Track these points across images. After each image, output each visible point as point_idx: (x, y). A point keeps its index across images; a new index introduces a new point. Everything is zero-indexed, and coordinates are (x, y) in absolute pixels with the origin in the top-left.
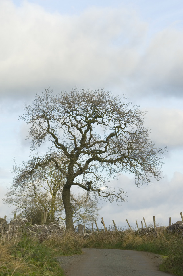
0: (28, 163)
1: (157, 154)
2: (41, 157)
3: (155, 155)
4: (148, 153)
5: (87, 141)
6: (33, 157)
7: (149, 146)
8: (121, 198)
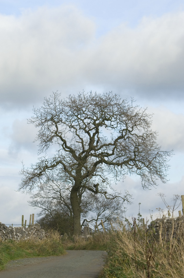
0: (36, 166)
1: (163, 157)
2: (49, 160)
4: (155, 156)
5: (95, 144)
6: (41, 160)
7: (155, 148)
8: (127, 200)
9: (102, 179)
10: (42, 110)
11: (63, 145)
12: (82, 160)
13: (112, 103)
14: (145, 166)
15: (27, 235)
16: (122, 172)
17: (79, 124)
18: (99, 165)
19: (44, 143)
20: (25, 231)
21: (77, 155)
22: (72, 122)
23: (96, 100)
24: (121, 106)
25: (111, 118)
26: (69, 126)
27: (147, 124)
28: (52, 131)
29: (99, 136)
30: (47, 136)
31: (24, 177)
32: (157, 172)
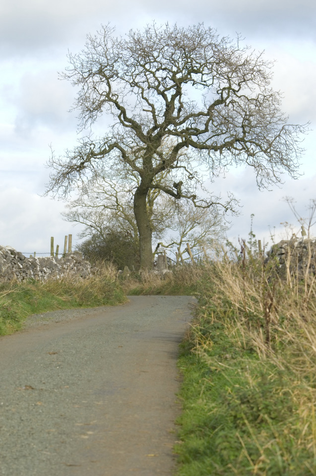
0: (75, 152)
1: (293, 134)
2: (97, 142)
3: (290, 135)
4: (278, 133)
5: (175, 114)
6: (82, 142)
7: (279, 120)
8: (231, 210)
9: (188, 174)
10: (83, 57)
11: (119, 117)
12: (152, 141)
13: (204, 43)
14: (262, 151)
15: (60, 270)
16: (223, 161)
17: (148, 79)
18: (183, 150)
19: (88, 113)
20: (56, 263)
21: (145, 133)
22: (136, 77)
23: (176, 38)
24: (219, 48)
25: (203, 68)
26: (130, 84)
27: (265, 78)
28: (101, 92)
29: (181, 101)
30: (92, 100)
31: (55, 172)
32: (282, 160)
